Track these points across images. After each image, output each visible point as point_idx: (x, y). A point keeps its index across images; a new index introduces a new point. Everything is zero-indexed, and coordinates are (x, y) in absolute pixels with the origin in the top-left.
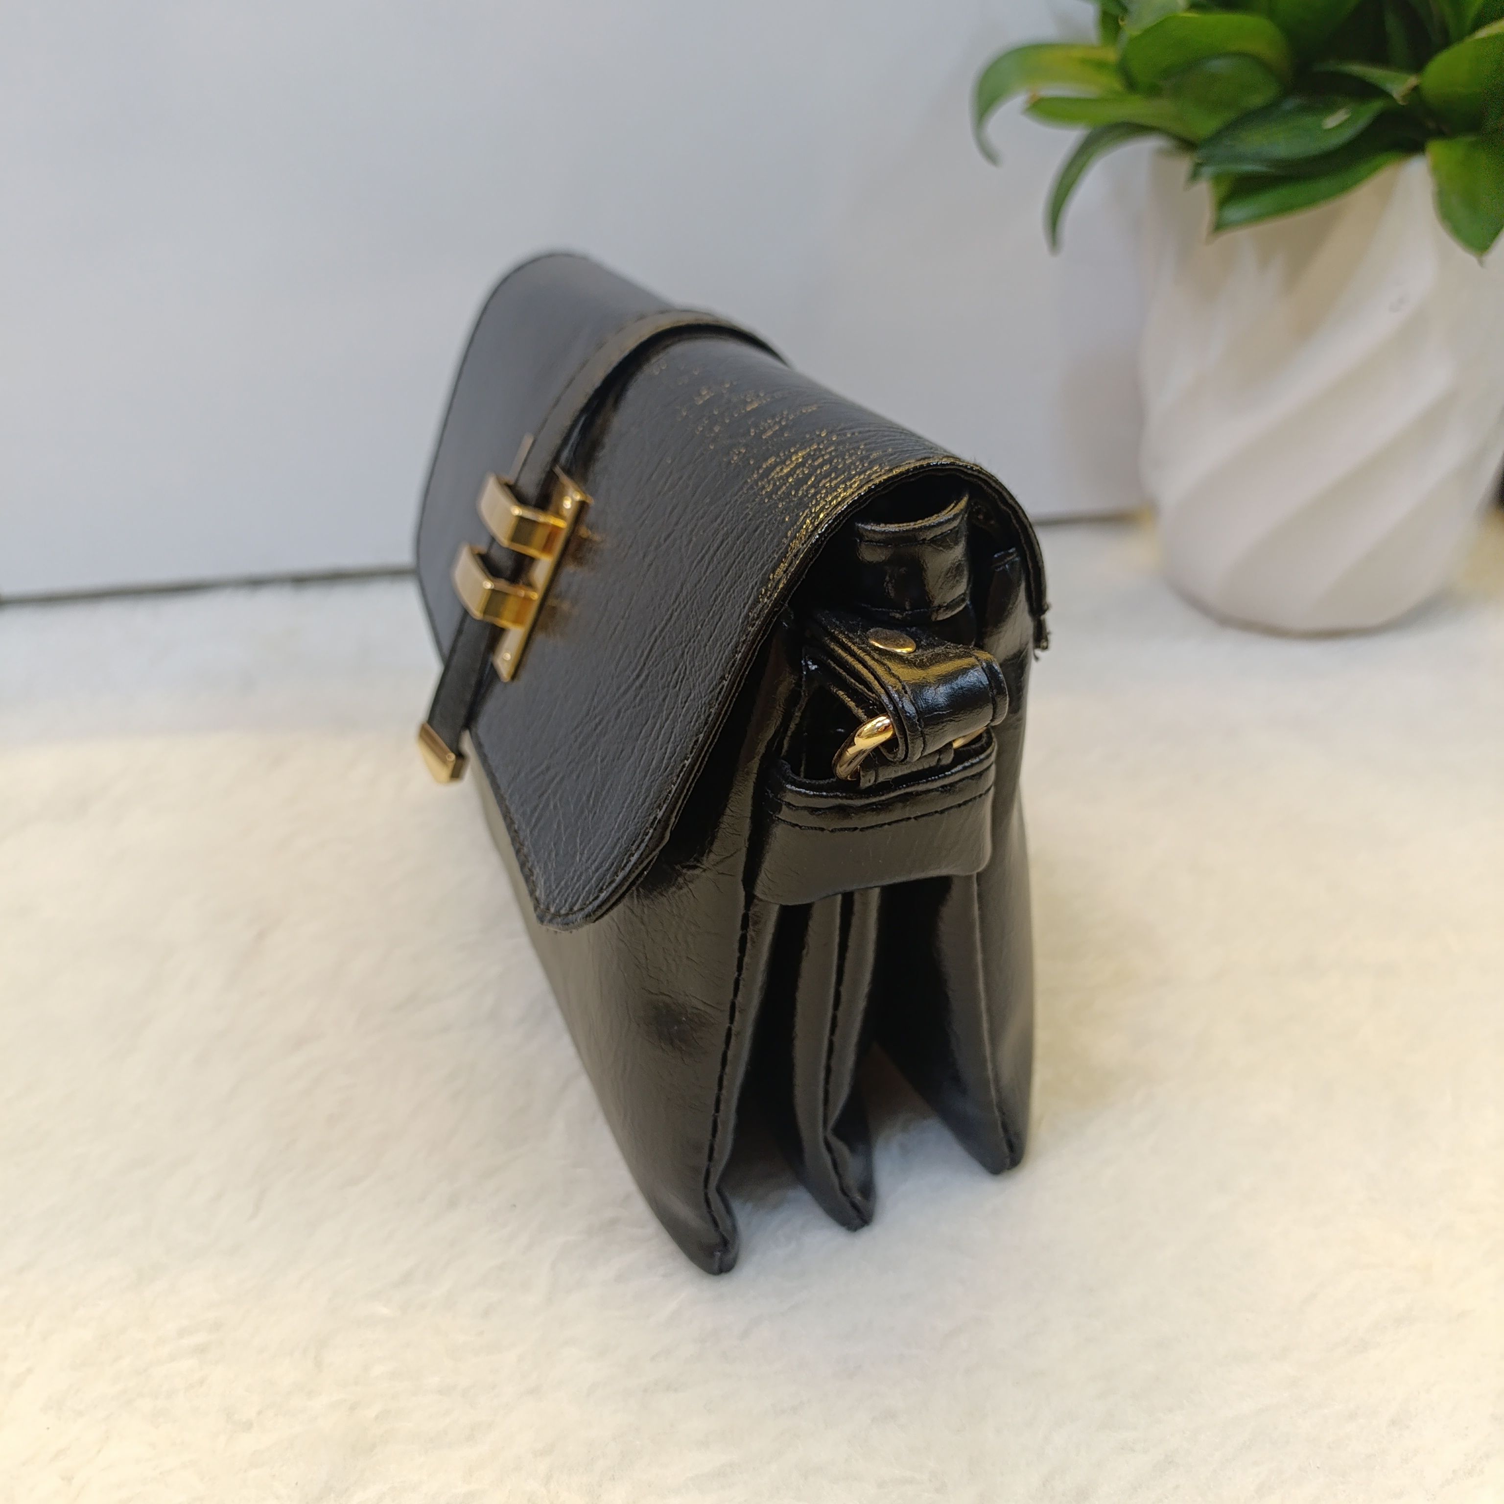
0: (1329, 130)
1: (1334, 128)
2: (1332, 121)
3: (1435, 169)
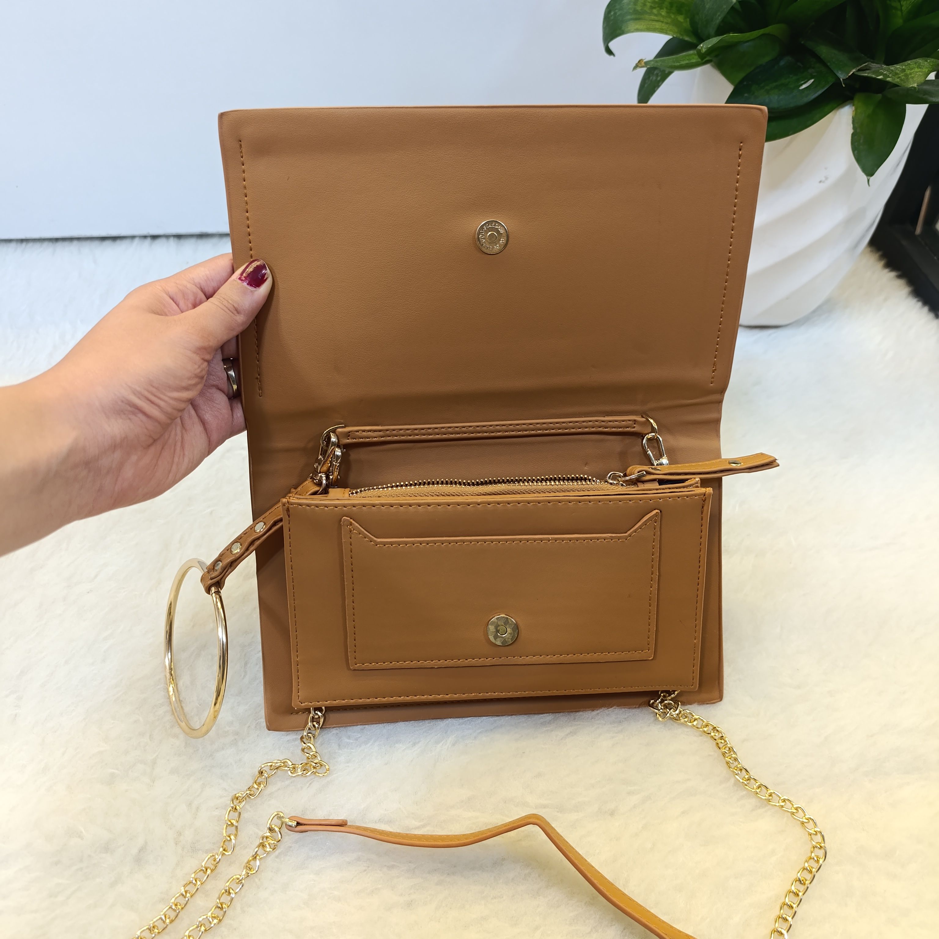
0: (802, 91)
1: (804, 89)
2: (804, 86)
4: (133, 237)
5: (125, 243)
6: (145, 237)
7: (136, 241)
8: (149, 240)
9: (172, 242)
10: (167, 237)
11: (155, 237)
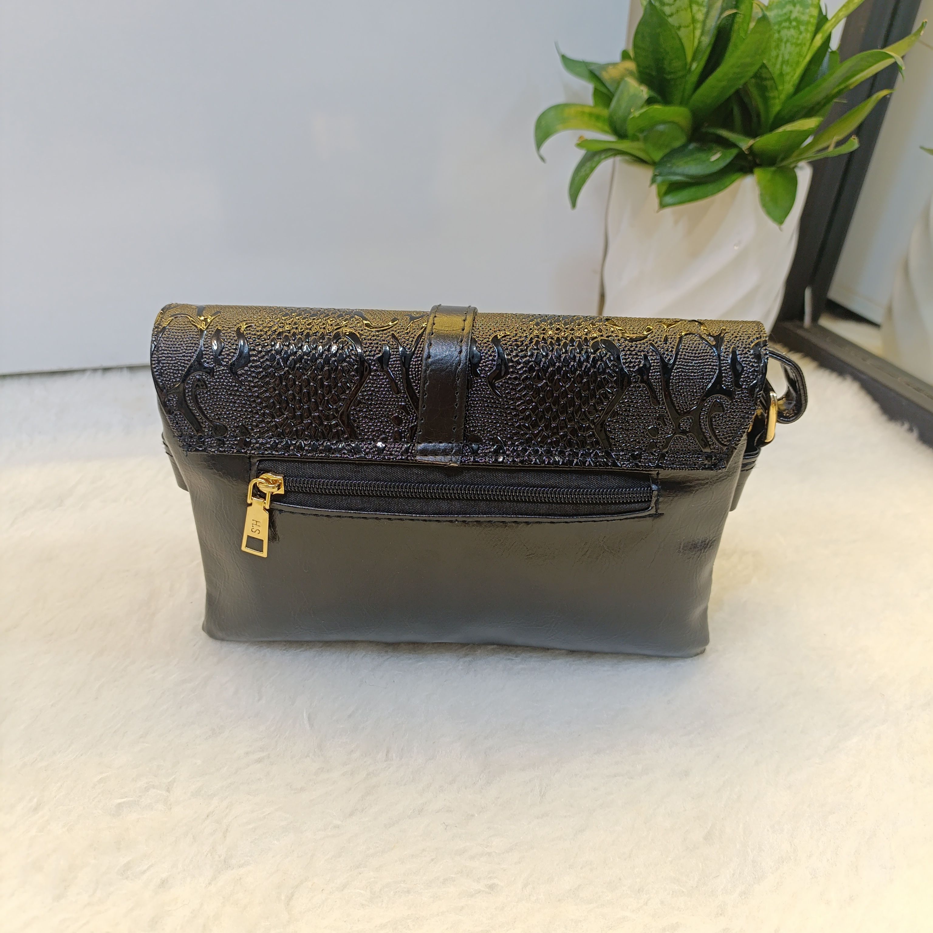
0: (712, 162)
1: (714, 161)
2: (714, 158)
3: (759, 183)
4: (83, 371)
5: (76, 376)
6: (95, 370)
7: (88, 374)
8: (99, 374)
9: (126, 373)
10: (120, 368)
11: (106, 370)
